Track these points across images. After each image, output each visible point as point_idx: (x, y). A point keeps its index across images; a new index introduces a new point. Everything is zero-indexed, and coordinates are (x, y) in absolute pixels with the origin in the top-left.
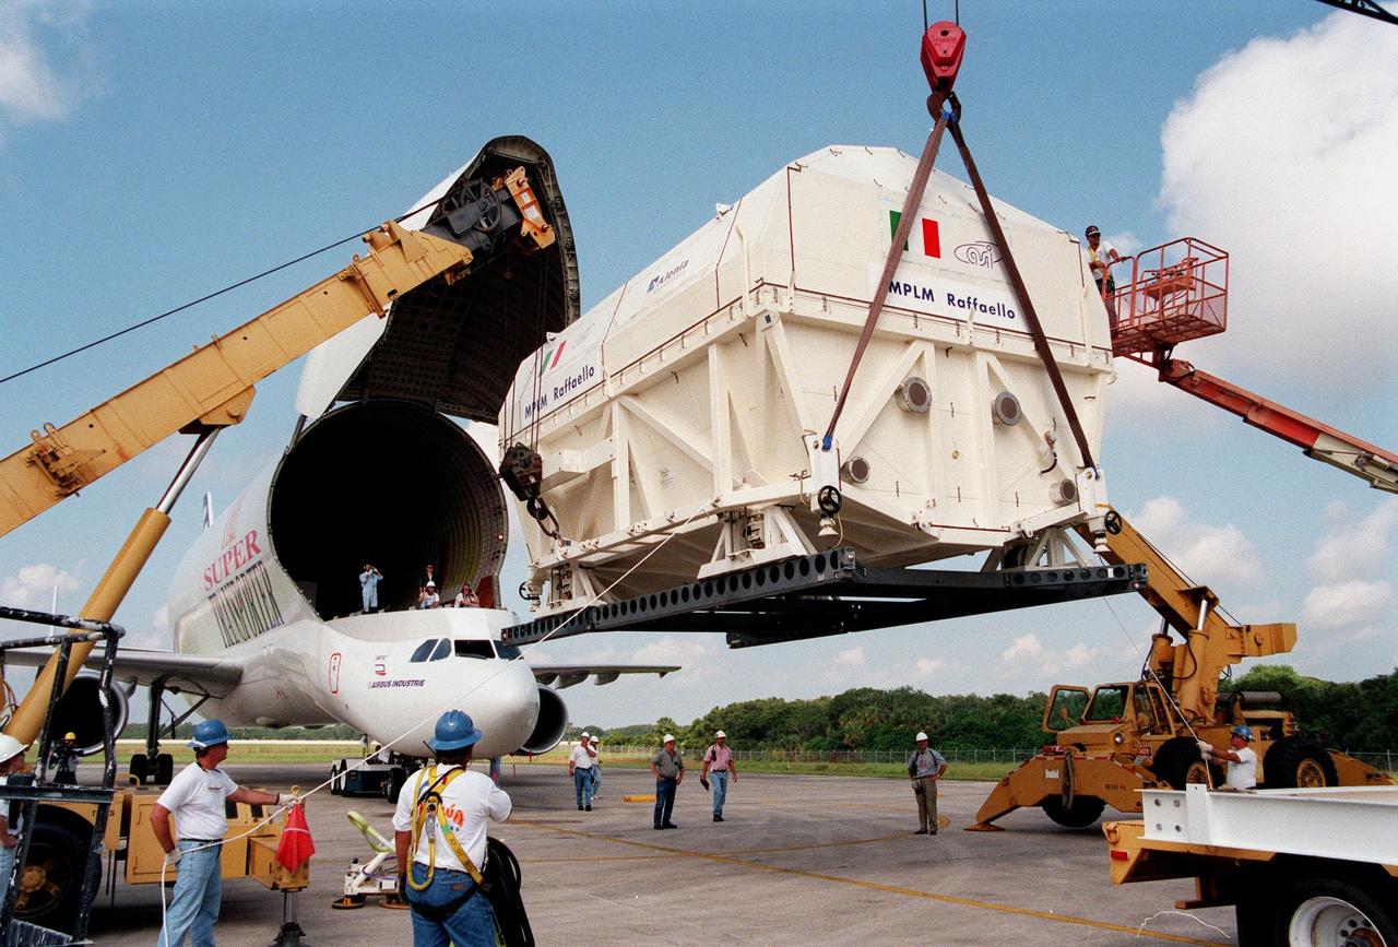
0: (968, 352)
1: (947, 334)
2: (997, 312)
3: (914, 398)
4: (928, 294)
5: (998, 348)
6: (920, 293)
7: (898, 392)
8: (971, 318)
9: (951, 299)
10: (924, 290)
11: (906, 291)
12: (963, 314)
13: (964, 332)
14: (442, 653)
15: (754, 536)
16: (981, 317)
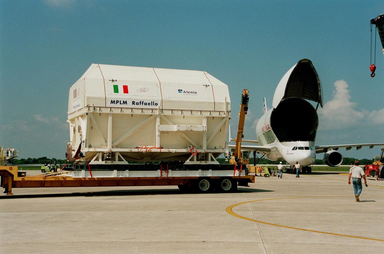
14: (296, 149)
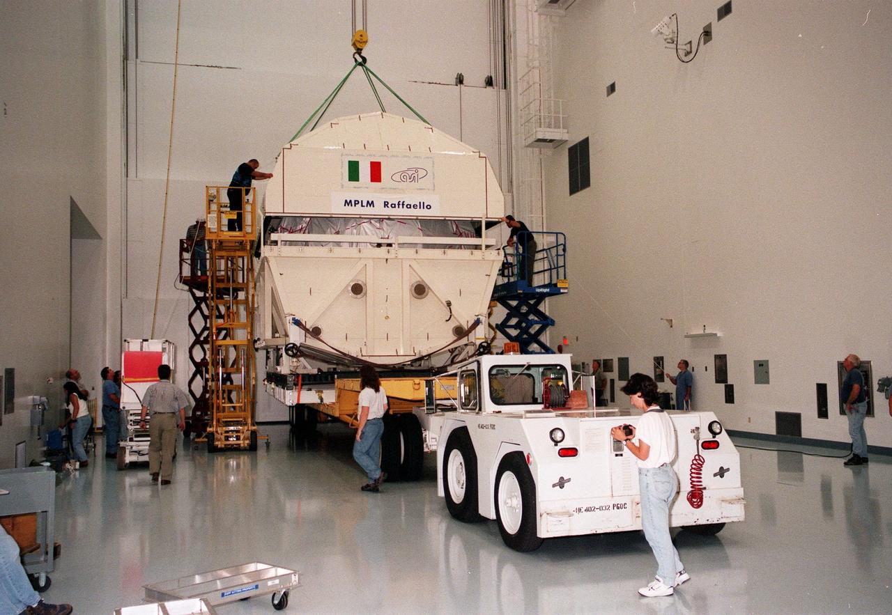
2: (418, 207)
4: (371, 204)
6: (365, 204)
9: (386, 205)
10: (368, 202)
11: (355, 204)
16: (406, 212)
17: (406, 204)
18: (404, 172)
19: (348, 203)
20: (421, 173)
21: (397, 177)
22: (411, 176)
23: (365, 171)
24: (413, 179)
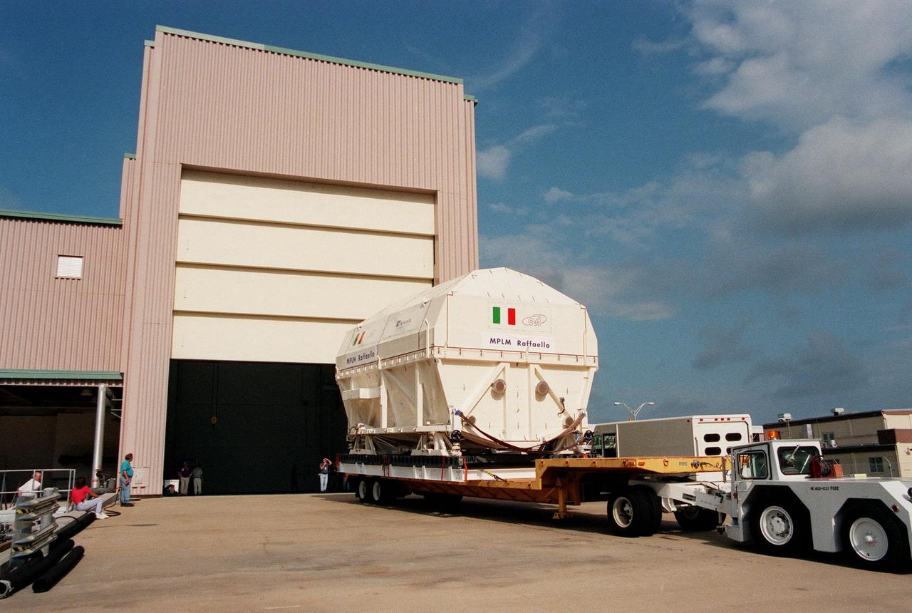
0: (526, 365)
1: (517, 359)
2: (541, 346)
3: (498, 389)
4: (508, 342)
5: (540, 362)
6: (504, 342)
7: (492, 385)
8: (527, 350)
9: (519, 343)
10: (506, 340)
11: (498, 342)
12: (523, 348)
13: (524, 356)
15: (431, 443)
16: (532, 349)
17: (532, 343)
18: (531, 317)
19: (492, 341)
20: (543, 319)
21: (526, 321)
22: (536, 321)
23: (504, 316)
24: (537, 323)
